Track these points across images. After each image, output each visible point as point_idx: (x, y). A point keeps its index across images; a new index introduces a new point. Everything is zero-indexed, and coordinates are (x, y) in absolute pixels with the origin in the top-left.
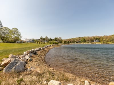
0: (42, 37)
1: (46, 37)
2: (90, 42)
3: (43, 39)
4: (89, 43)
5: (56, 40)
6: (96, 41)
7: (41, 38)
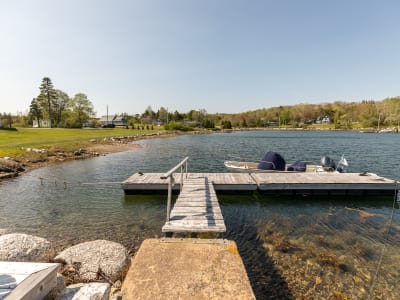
0: (149, 107)
1: (162, 108)
2: (300, 124)
3: (153, 114)
4: (297, 126)
5: (192, 119)
6: (321, 119)
7: (147, 113)
